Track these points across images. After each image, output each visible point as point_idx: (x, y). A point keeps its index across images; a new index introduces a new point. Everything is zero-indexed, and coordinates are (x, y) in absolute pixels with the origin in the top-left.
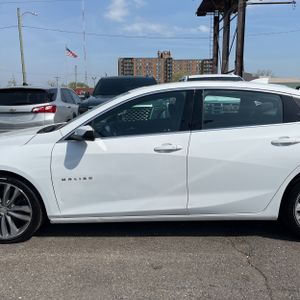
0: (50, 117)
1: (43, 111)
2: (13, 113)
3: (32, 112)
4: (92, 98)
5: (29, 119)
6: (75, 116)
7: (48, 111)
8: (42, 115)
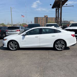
0: (19, 32)
1: (17, 31)
2: (12, 31)
3: (15, 31)
4: (27, 28)
5: (15, 32)
6: (23, 32)
7: (18, 31)
8: (17, 32)
